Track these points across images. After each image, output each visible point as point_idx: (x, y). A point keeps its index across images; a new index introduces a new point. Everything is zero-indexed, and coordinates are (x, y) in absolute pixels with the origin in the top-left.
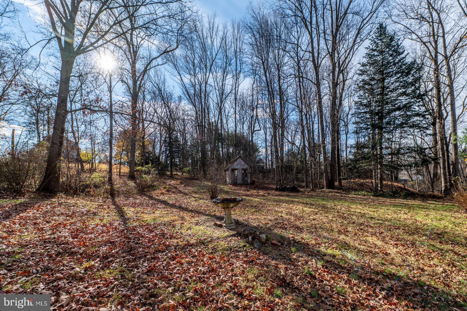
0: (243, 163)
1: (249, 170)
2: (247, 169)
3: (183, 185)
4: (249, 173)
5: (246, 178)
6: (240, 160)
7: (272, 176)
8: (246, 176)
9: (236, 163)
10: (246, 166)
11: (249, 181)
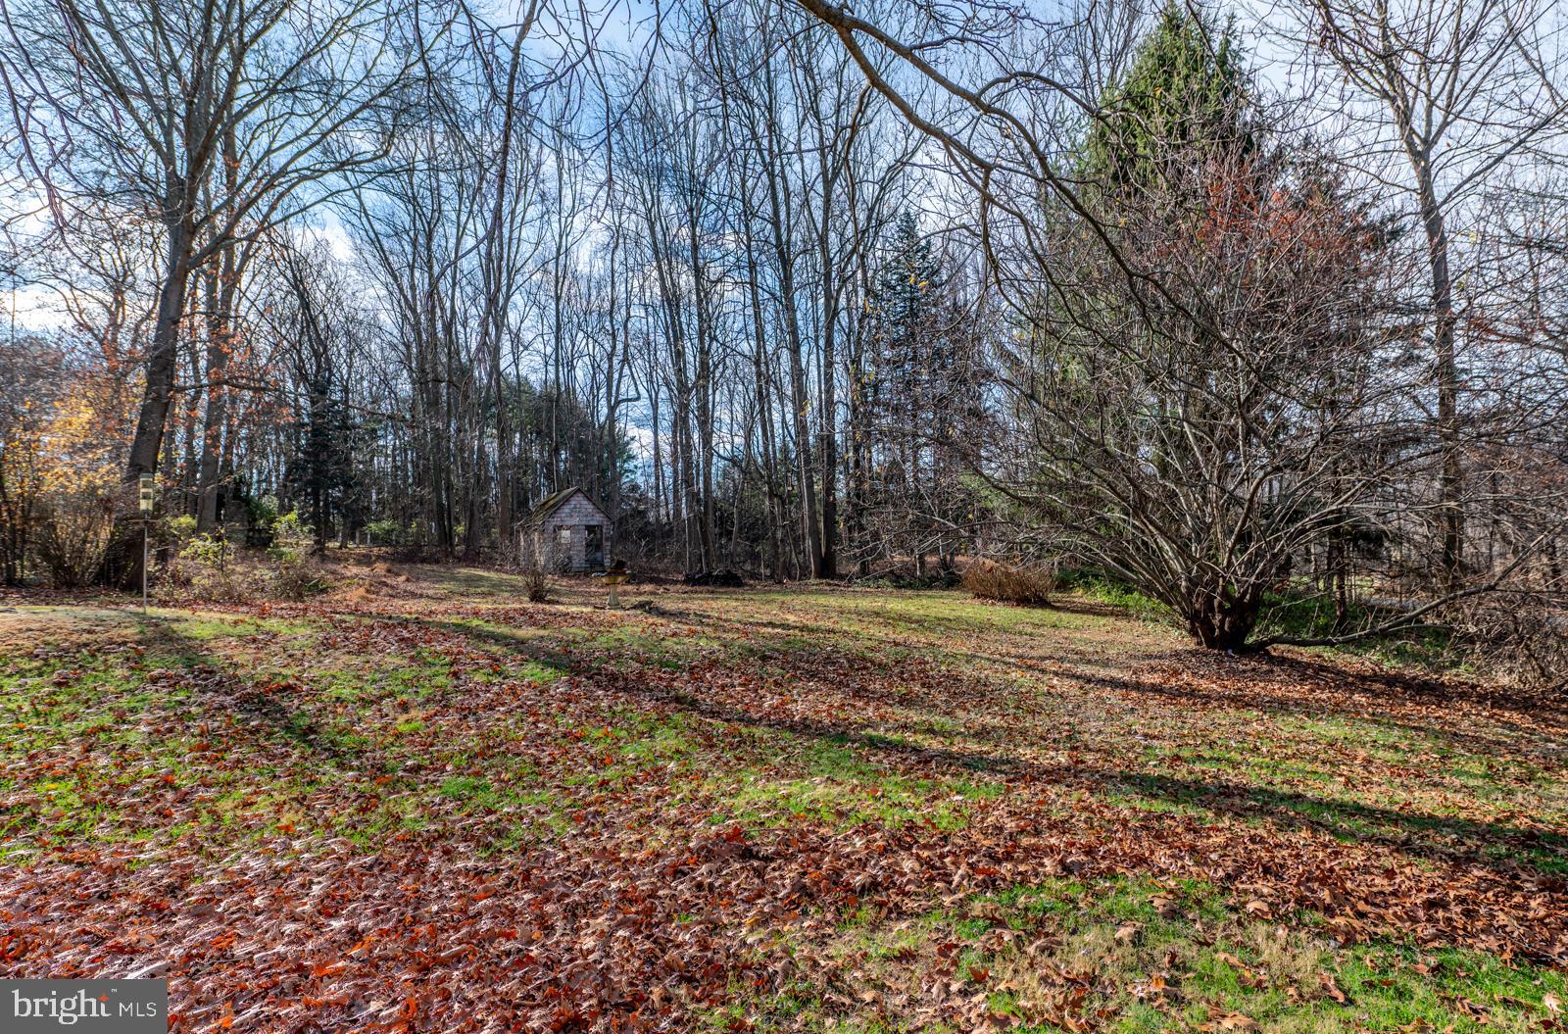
0: (590, 507)
1: (608, 530)
2: (600, 527)
3: (403, 578)
4: (607, 539)
5: (599, 554)
6: (579, 500)
7: (676, 548)
8: (598, 547)
9: (566, 509)
10: (598, 519)
11: (607, 562)
